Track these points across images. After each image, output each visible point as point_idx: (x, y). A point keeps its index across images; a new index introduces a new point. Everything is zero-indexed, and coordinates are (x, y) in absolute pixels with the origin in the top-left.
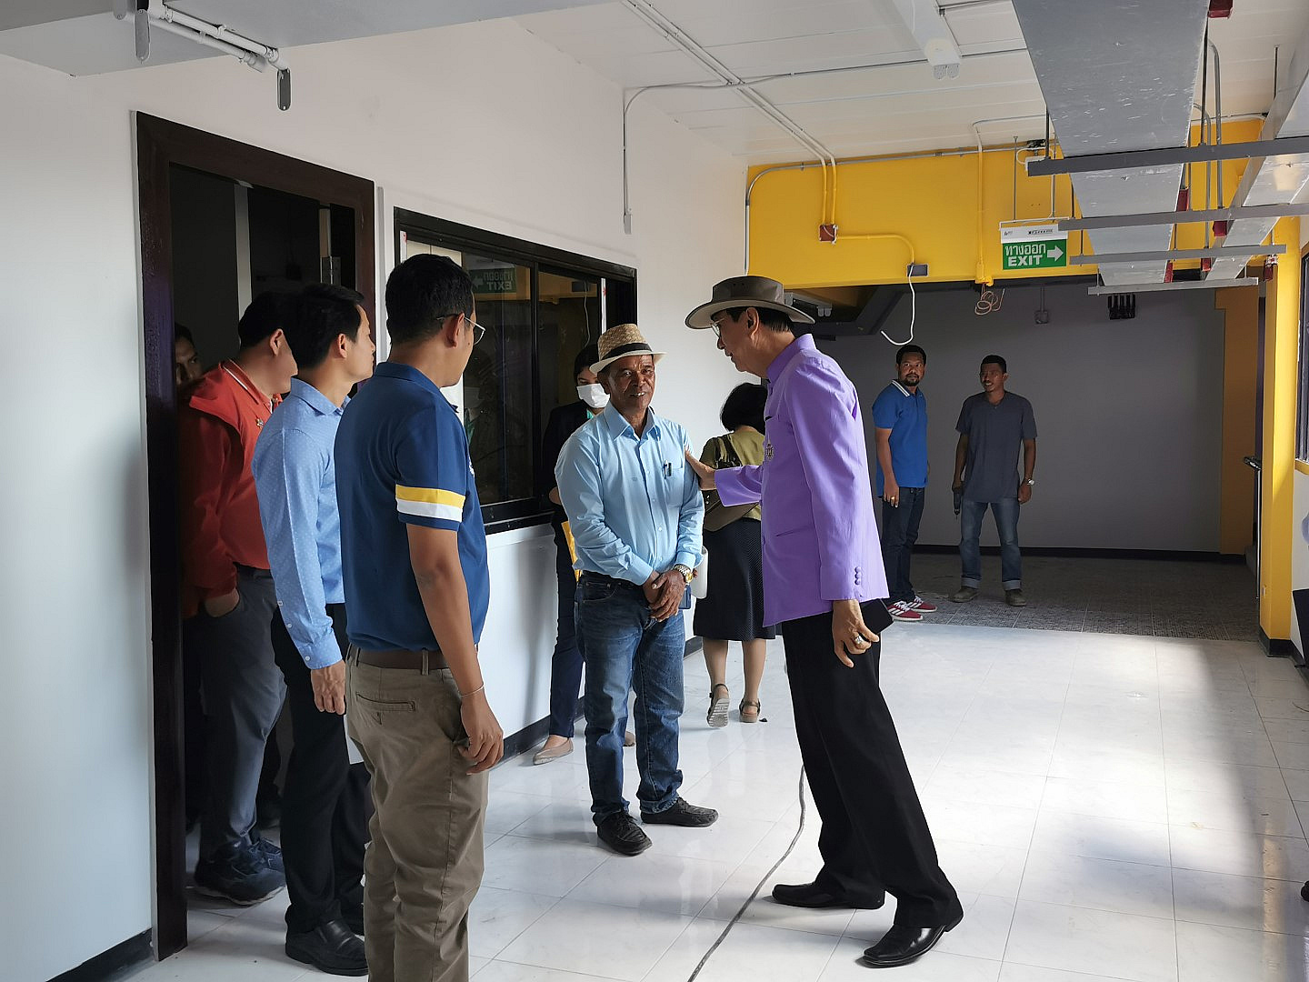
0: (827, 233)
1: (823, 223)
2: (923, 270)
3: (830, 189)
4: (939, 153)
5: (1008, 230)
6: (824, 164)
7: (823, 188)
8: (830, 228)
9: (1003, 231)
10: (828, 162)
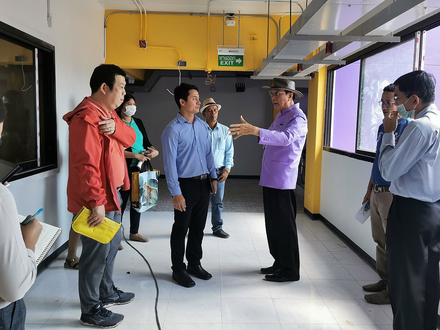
0: (142, 44)
1: (141, 39)
2: (184, 64)
3: (144, 24)
4: (191, 14)
5: (221, 49)
6: (141, 12)
7: (140, 24)
8: (144, 42)
9: (219, 49)
10: (143, 13)
